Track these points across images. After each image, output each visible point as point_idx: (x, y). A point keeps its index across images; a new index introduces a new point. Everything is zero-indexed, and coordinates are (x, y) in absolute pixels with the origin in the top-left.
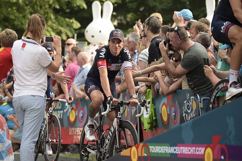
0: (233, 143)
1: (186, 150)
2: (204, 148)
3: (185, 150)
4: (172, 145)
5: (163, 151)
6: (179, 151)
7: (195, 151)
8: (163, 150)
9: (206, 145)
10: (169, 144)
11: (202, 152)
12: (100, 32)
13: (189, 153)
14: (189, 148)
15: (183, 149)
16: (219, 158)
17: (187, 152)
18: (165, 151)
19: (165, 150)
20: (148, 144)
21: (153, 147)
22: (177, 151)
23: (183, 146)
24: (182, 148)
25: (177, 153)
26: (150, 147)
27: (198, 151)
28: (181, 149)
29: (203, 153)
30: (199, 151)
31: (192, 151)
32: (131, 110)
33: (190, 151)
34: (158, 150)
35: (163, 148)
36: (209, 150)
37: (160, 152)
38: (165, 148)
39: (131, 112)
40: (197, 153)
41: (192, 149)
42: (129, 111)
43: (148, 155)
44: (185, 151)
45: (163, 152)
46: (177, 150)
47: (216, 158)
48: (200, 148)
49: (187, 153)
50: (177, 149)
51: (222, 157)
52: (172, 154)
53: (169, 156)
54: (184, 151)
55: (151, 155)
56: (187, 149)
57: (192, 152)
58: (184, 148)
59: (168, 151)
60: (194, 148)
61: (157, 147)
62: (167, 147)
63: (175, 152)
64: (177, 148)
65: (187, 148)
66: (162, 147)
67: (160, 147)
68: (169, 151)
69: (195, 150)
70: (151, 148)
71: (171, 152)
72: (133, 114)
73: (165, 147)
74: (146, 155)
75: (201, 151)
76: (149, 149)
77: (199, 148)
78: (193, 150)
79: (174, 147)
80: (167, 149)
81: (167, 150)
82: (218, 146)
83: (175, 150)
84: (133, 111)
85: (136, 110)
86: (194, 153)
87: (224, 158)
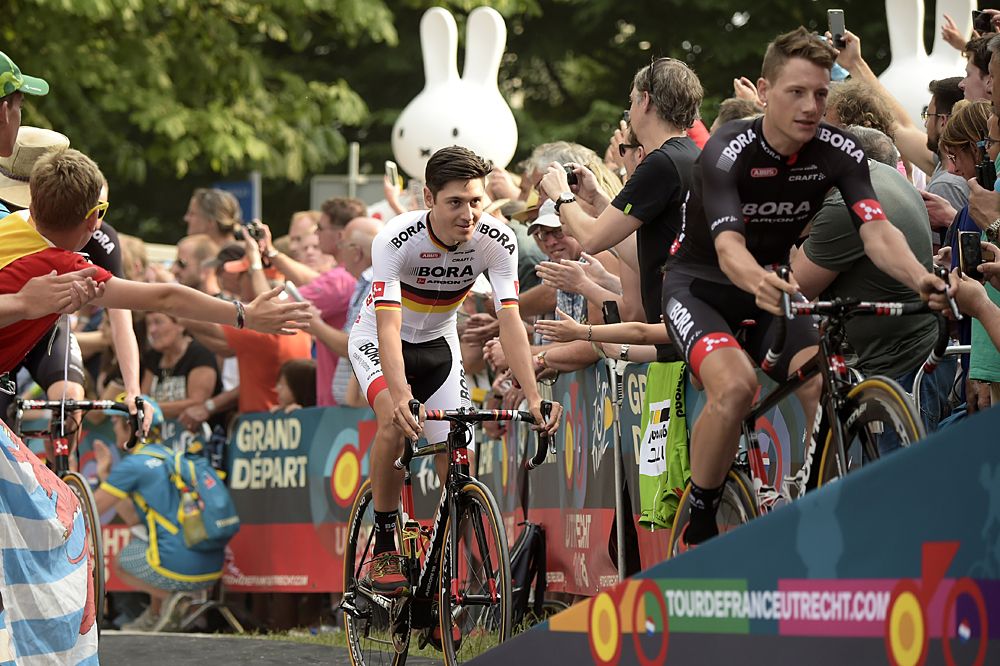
1: (815, 606)
2: (887, 596)
3: (809, 605)
4: (757, 585)
5: (722, 609)
6: (787, 609)
7: (851, 609)
8: (719, 604)
9: (894, 582)
10: (744, 582)
11: (879, 611)
12: (455, 133)
13: (826, 616)
14: (826, 596)
15: (799, 601)
16: (952, 634)
17: (818, 611)
18: (730, 610)
19: (727, 605)
20: (659, 582)
21: (679, 593)
22: (779, 610)
23: (800, 589)
24: (795, 596)
25: (777, 615)
26: (669, 594)
27: (861, 606)
28: (793, 602)
29: (882, 615)
30: (866, 606)
31: (836, 606)
33: (828, 606)
34: (699, 605)
35: (721, 599)
36: (908, 603)
37: (709, 614)
38: (730, 599)
40: (860, 617)
41: (836, 599)
43: (661, 629)
44: (810, 609)
45: (720, 614)
46: (776, 605)
47: (937, 633)
48: (871, 595)
49: (816, 616)
50: (779, 600)
51: (965, 631)
52: (756, 623)
53: (745, 630)
54: (805, 607)
55: (673, 628)
56: (818, 601)
57: (836, 612)
58: (804, 595)
59: (741, 608)
60: (846, 596)
61: (698, 594)
62: (736, 594)
63: (767, 615)
64: (777, 595)
65: (816, 595)
66: (718, 594)
67: (708, 594)
68: (746, 610)
69: (851, 602)
70: (673, 599)
71: (752, 615)
73: (727, 594)
74: (651, 627)
75: (873, 605)
76: (663, 603)
77: (865, 593)
78: (843, 602)
79: (767, 595)
80: (737, 600)
81: (736, 606)
82: (946, 587)
83: (769, 605)
84: (598, 453)
85: (610, 450)
86: (846, 616)
87: (972, 634)
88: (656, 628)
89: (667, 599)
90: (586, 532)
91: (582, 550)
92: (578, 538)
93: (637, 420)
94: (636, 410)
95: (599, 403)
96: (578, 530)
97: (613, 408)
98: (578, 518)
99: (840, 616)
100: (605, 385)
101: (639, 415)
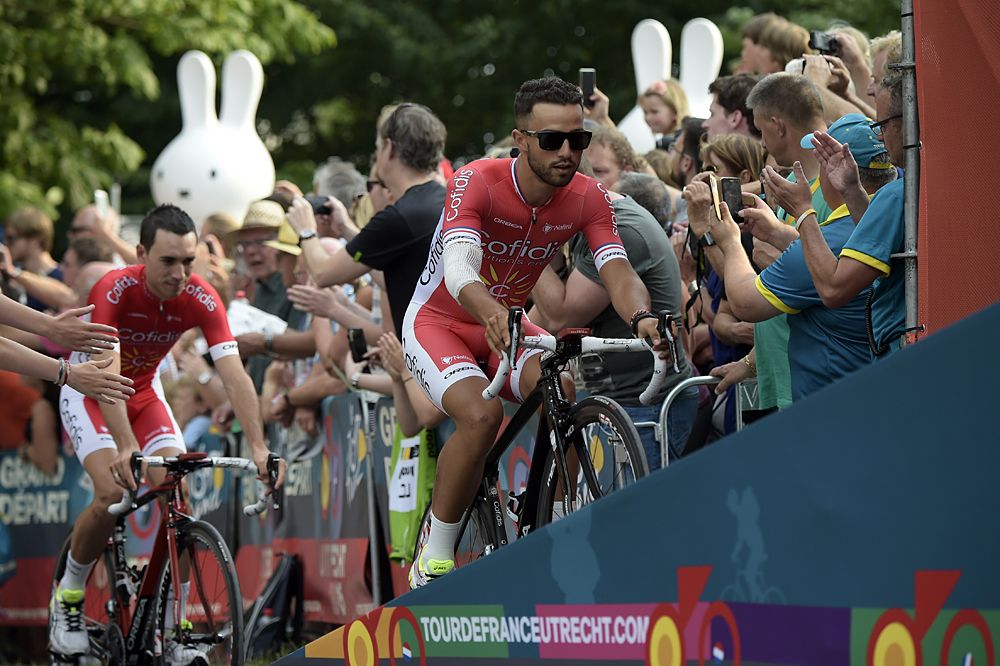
0: (759, 596)
1: (575, 630)
2: (647, 619)
3: (570, 629)
4: (513, 611)
5: (479, 634)
6: (546, 635)
7: (612, 633)
8: (477, 629)
9: (653, 606)
10: (500, 608)
11: (640, 635)
12: (213, 174)
13: (587, 640)
14: (585, 620)
15: (558, 625)
16: (707, 657)
17: (578, 635)
18: (488, 635)
19: (485, 630)
20: (412, 609)
21: (434, 619)
22: (537, 634)
23: (559, 615)
24: (554, 620)
25: (536, 640)
26: (424, 620)
27: (622, 630)
28: (552, 625)
29: (642, 639)
30: (627, 630)
31: (596, 630)
32: (345, 481)
33: (588, 630)
34: (456, 631)
35: (478, 624)
36: (666, 627)
37: (467, 639)
38: (487, 625)
39: (345, 488)
40: (621, 640)
41: (596, 624)
42: (337, 486)
43: (418, 655)
44: (570, 633)
45: (477, 639)
46: (535, 630)
47: (693, 655)
48: (631, 619)
49: (576, 640)
50: (536, 625)
51: (719, 654)
52: (515, 647)
53: (505, 654)
54: (564, 632)
55: (429, 653)
56: (577, 625)
57: (597, 635)
58: (564, 620)
59: (499, 633)
60: (607, 620)
61: (454, 620)
62: (493, 620)
63: (527, 640)
64: (534, 620)
65: (575, 620)
66: (475, 620)
67: (464, 620)
68: (505, 634)
69: (611, 626)
70: (428, 624)
71: (511, 639)
72: (351, 495)
73: (484, 620)
74: (408, 653)
75: (635, 628)
76: (418, 629)
77: (625, 618)
78: (603, 625)
79: (524, 619)
80: (494, 625)
81: (493, 631)
82: (701, 610)
83: (527, 630)
84: (353, 484)
85: (364, 482)
86: (607, 641)
87: (726, 656)
88: (412, 654)
89: (423, 625)
90: (341, 561)
91: (339, 580)
92: (333, 567)
93: (388, 451)
94: (387, 442)
95: (352, 435)
96: (333, 561)
97: (367, 440)
98: (335, 548)
99: (601, 641)
100: (358, 418)
101: (390, 447)
